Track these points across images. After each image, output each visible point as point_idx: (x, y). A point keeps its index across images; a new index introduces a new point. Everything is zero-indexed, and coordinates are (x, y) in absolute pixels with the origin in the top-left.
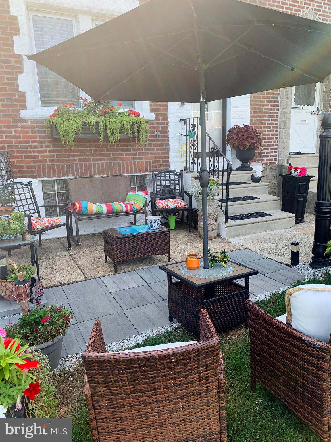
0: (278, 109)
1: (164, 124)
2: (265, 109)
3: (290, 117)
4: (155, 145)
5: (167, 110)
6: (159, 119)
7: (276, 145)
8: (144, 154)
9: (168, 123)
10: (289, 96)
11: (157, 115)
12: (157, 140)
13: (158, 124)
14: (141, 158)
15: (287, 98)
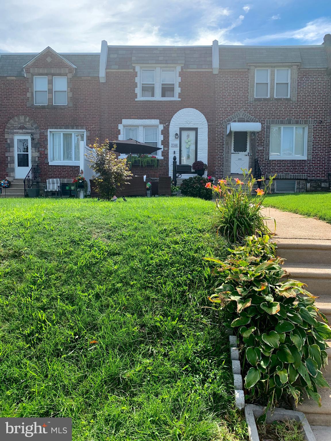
0: (224, 154)
1: (167, 160)
2: (216, 154)
3: (231, 157)
4: (163, 168)
5: (168, 156)
6: (165, 159)
7: (223, 170)
8: (158, 171)
9: (169, 160)
10: (230, 148)
11: (164, 157)
12: (164, 166)
13: (165, 160)
14: (157, 173)
15: (229, 149)
